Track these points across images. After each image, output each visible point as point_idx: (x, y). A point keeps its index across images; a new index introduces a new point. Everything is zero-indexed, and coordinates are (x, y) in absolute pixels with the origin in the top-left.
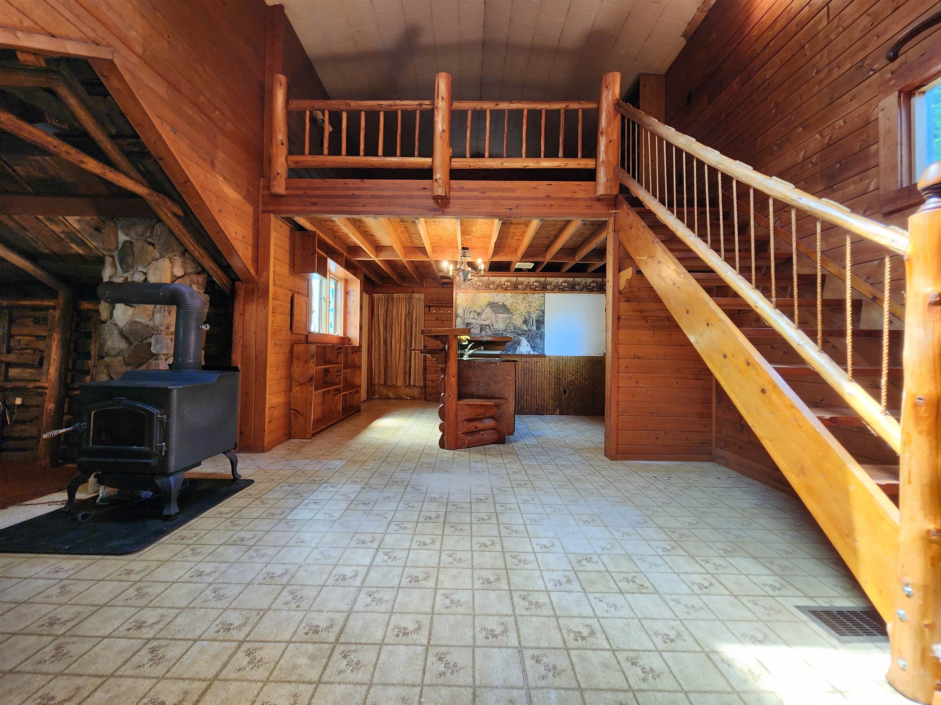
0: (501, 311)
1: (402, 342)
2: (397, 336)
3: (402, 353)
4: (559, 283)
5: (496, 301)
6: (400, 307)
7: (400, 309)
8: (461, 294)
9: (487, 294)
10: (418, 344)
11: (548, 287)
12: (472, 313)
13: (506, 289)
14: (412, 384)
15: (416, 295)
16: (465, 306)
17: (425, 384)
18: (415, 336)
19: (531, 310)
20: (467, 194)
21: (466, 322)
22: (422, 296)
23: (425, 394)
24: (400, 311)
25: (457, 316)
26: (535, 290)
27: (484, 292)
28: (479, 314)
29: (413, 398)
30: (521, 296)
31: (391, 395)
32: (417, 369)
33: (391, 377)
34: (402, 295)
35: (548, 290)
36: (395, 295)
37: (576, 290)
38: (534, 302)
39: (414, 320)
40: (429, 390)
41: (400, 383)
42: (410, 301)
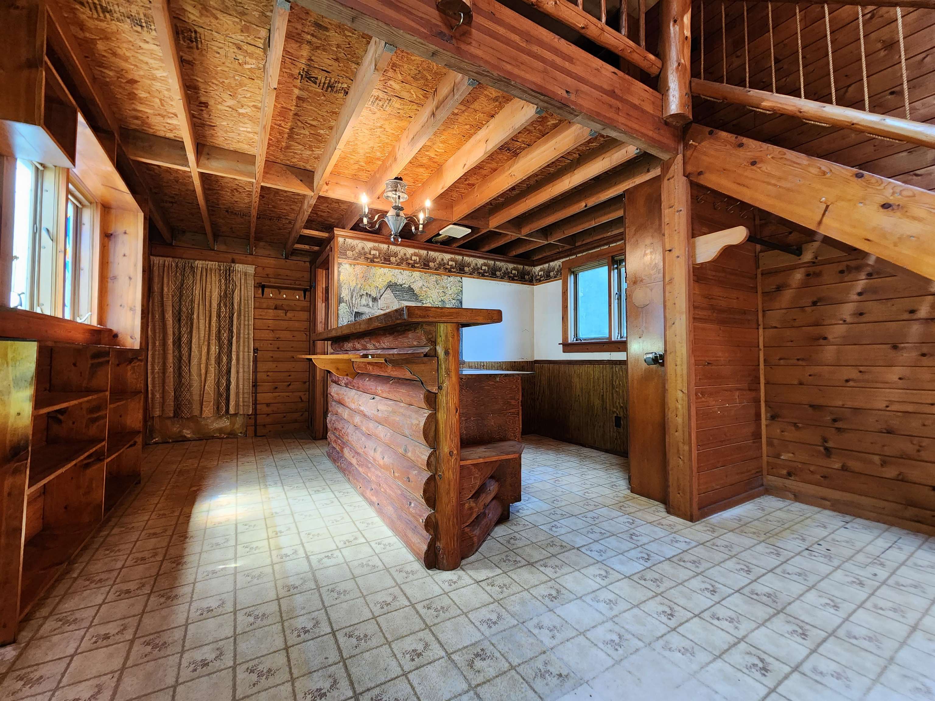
0: (407, 297)
1: (213, 341)
2: (202, 333)
3: (213, 361)
4: (479, 266)
5: (400, 282)
6: (208, 283)
7: (209, 286)
8: (347, 266)
9: (386, 270)
10: (244, 346)
11: (466, 269)
12: (364, 297)
13: (413, 266)
14: (232, 411)
15: (239, 267)
16: (353, 284)
17: (255, 409)
18: (239, 334)
19: (446, 298)
20: (501, 31)
21: (355, 310)
22: (251, 269)
23: (256, 425)
24: (208, 290)
25: (340, 301)
26: (450, 271)
27: (381, 267)
28: (375, 300)
29: (232, 435)
30: (433, 278)
31: (187, 433)
32: (241, 386)
33: (190, 403)
34: (211, 264)
35: (466, 273)
36: (199, 263)
37: (497, 277)
38: (449, 288)
39: (236, 307)
40: (261, 419)
41: (208, 411)
42: (228, 275)
